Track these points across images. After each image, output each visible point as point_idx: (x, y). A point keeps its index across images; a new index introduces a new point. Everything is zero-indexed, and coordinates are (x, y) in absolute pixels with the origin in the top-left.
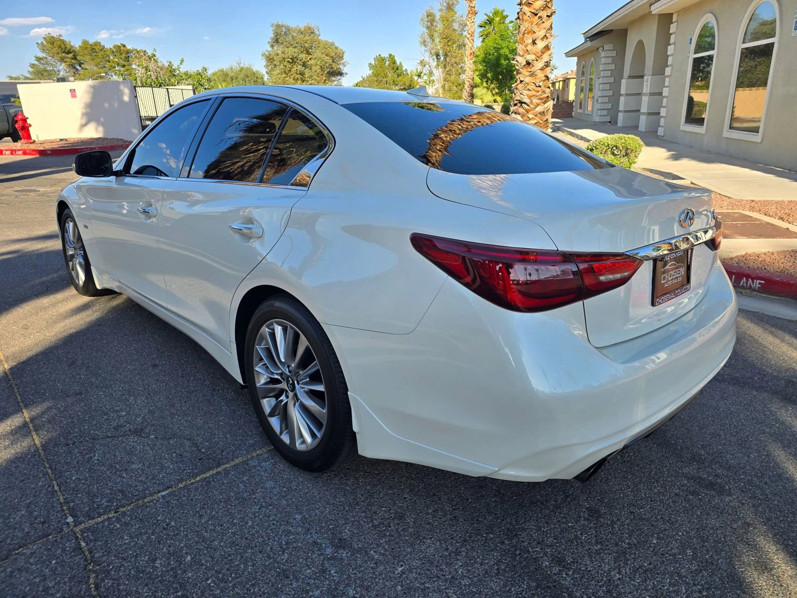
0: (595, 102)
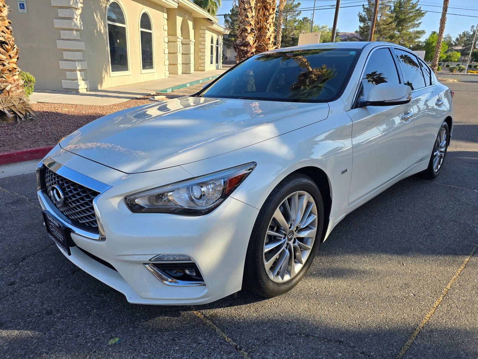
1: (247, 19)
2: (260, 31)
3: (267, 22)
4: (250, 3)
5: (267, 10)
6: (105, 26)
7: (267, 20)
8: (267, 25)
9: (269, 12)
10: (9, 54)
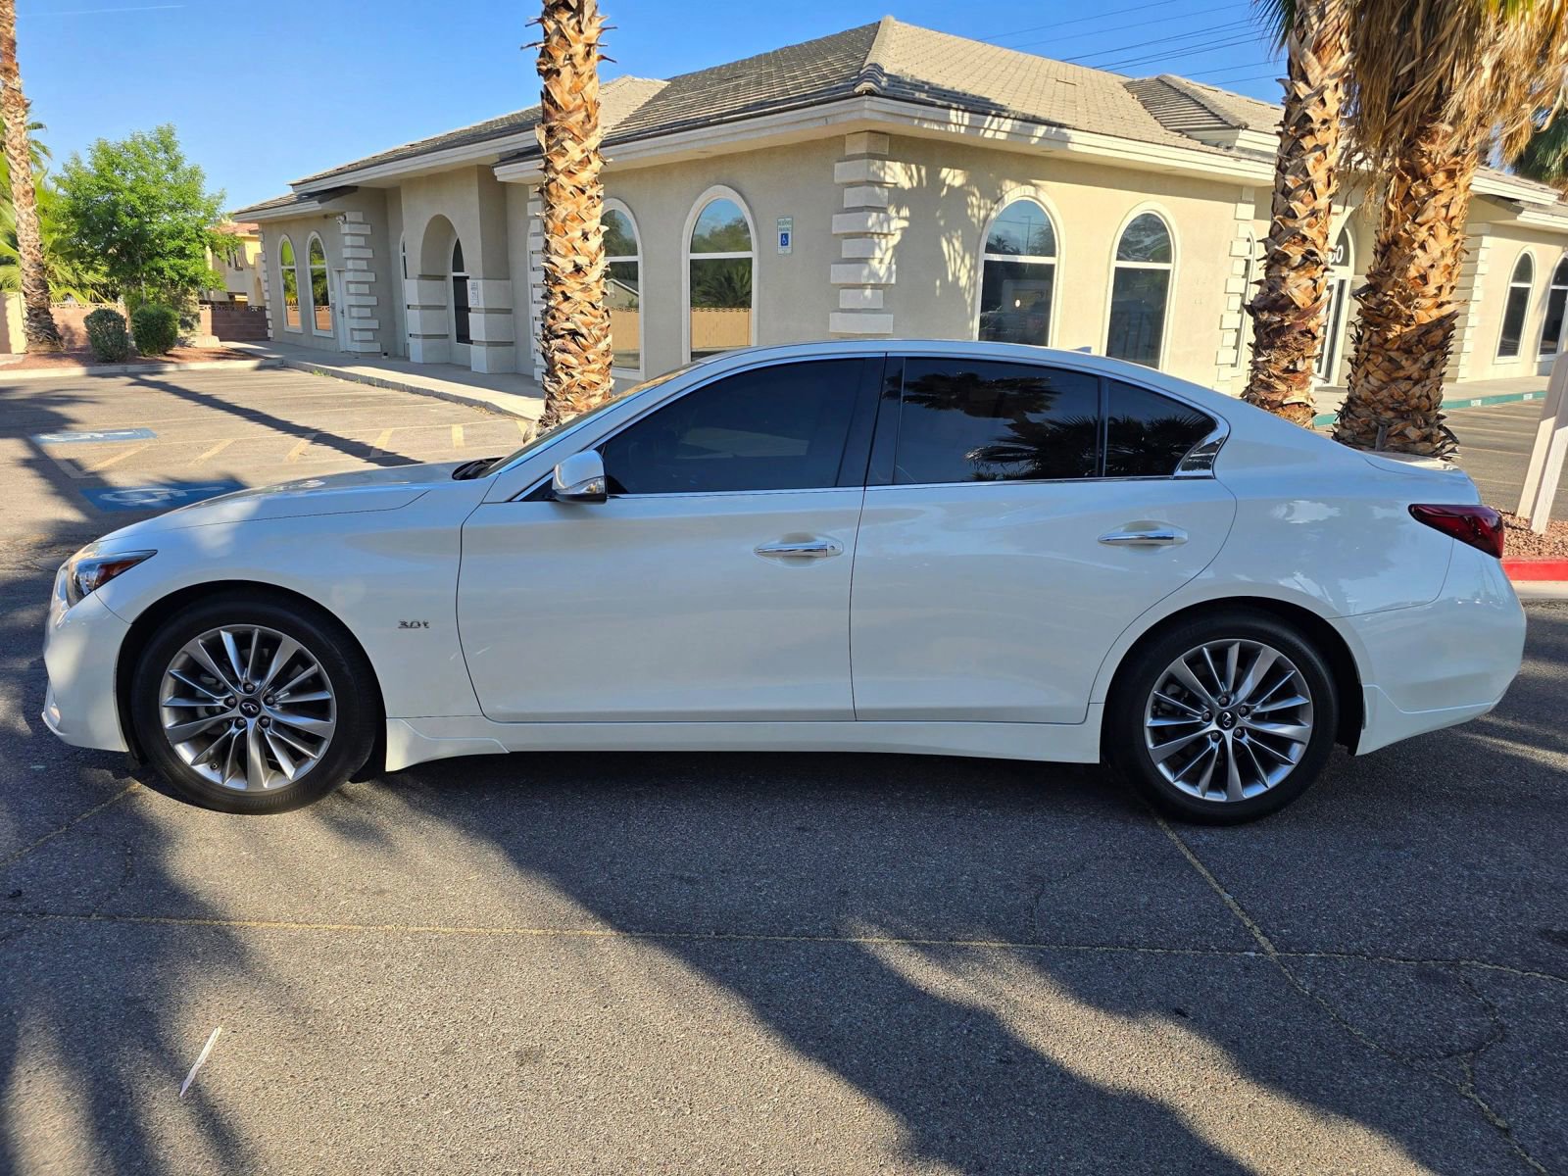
0: (339, 314)
1: (1290, 223)
2: (1388, 253)
3: (1417, 221)
4: (1305, 168)
5: (1420, 181)
6: (974, 267)
7: (1418, 212)
8: (1417, 231)
9: (1430, 183)
10: (586, 354)
